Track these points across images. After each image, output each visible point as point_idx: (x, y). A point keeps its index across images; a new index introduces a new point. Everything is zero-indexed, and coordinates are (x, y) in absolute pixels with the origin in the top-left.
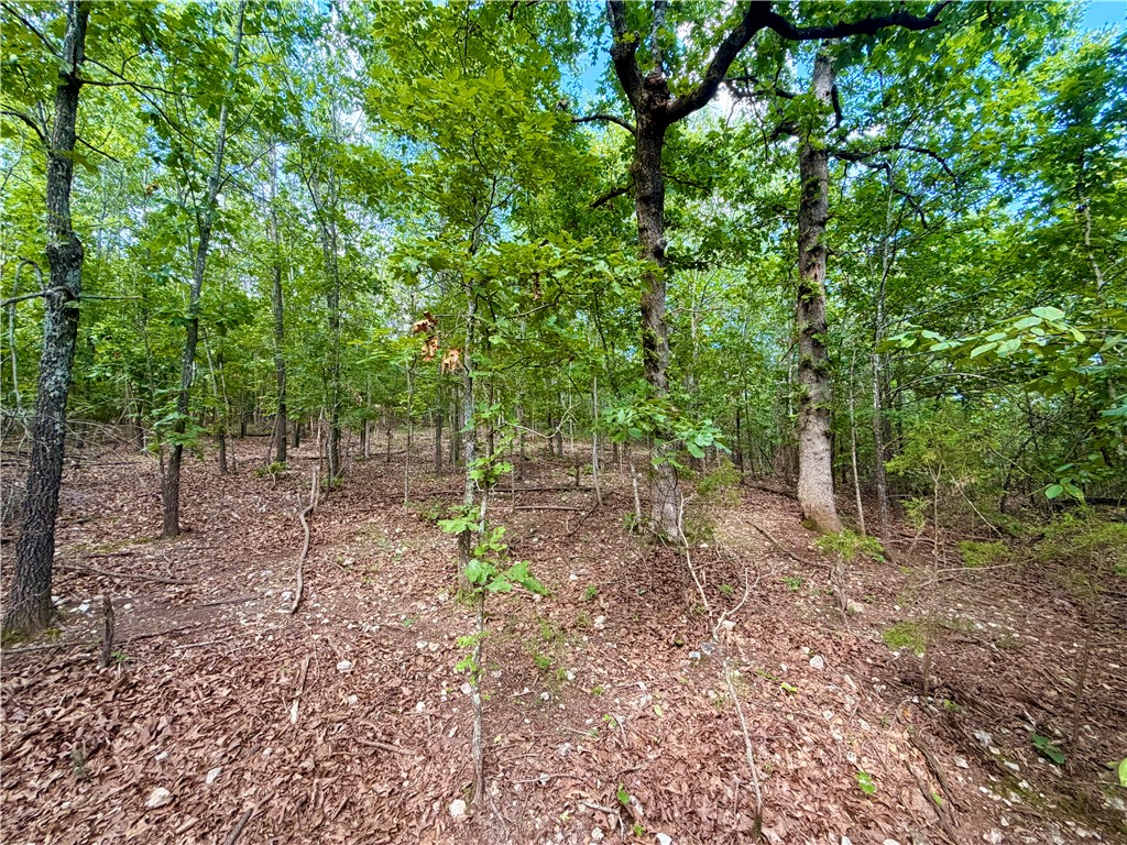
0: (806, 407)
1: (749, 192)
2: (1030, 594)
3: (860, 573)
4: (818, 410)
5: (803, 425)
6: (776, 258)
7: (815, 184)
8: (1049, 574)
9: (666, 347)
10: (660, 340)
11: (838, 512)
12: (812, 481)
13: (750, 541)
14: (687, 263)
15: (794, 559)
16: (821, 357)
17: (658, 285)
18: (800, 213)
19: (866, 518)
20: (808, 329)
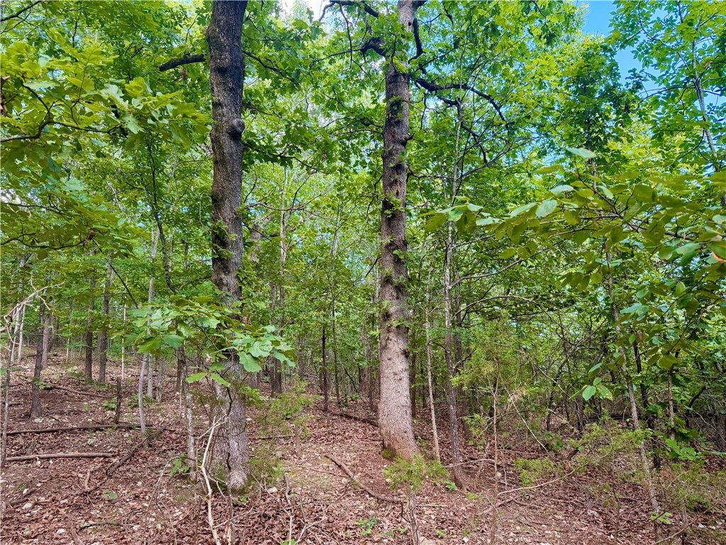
0: (388, 324)
1: (340, 100)
2: (571, 508)
3: (434, 504)
4: (398, 327)
5: (384, 344)
6: (364, 173)
7: (398, 103)
8: (583, 486)
9: (241, 244)
10: (233, 237)
11: (416, 438)
12: (392, 404)
13: (326, 480)
14: (268, 155)
15: (371, 496)
16: (401, 274)
17: (233, 172)
18: (385, 129)
19: (441, 443)
20: (390, 245)
